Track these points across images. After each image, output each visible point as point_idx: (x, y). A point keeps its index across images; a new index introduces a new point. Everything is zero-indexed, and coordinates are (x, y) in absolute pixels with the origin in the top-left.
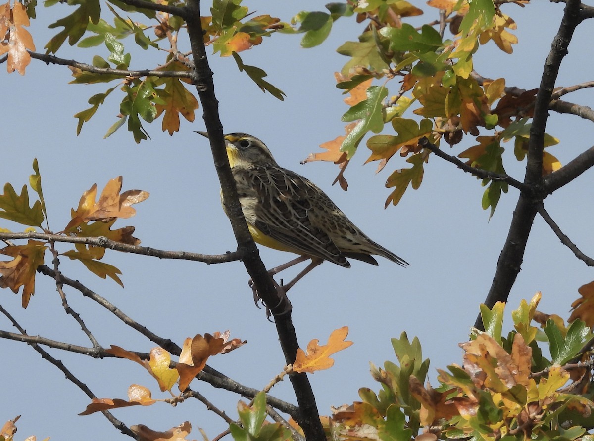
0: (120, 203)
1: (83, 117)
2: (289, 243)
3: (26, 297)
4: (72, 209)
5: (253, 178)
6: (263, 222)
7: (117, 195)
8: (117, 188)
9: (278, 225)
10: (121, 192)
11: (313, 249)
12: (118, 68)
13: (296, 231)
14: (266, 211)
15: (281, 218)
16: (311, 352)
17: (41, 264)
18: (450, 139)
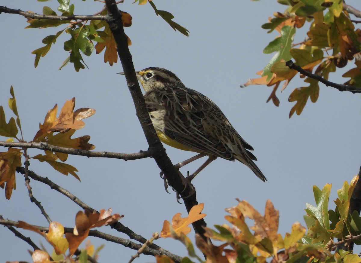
0: (74, 118)
1: (39, 53)
2: (189, 145)
3: (8, 191)
4: (40, 123)
5: (162, 97)
6: (170, 130)
7: (72, 112)
8: (72, 107)
9: (180, 132)
10: (75, 110)
11: (206, 148)
12: (63, 15)
13: (194, 136)
14: (171, 122)
15: (183, 127)
16: (175, 223)
17: (18, 166)
18: (338, 63)
